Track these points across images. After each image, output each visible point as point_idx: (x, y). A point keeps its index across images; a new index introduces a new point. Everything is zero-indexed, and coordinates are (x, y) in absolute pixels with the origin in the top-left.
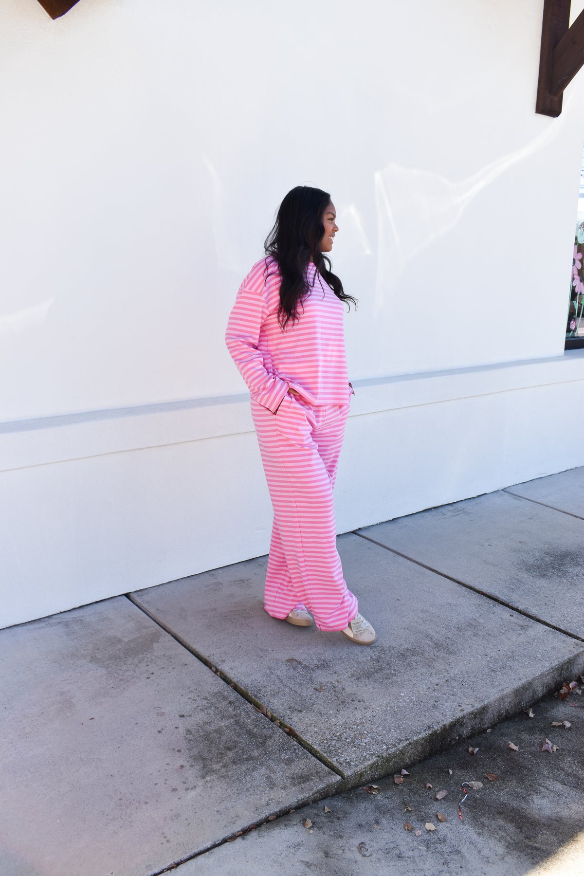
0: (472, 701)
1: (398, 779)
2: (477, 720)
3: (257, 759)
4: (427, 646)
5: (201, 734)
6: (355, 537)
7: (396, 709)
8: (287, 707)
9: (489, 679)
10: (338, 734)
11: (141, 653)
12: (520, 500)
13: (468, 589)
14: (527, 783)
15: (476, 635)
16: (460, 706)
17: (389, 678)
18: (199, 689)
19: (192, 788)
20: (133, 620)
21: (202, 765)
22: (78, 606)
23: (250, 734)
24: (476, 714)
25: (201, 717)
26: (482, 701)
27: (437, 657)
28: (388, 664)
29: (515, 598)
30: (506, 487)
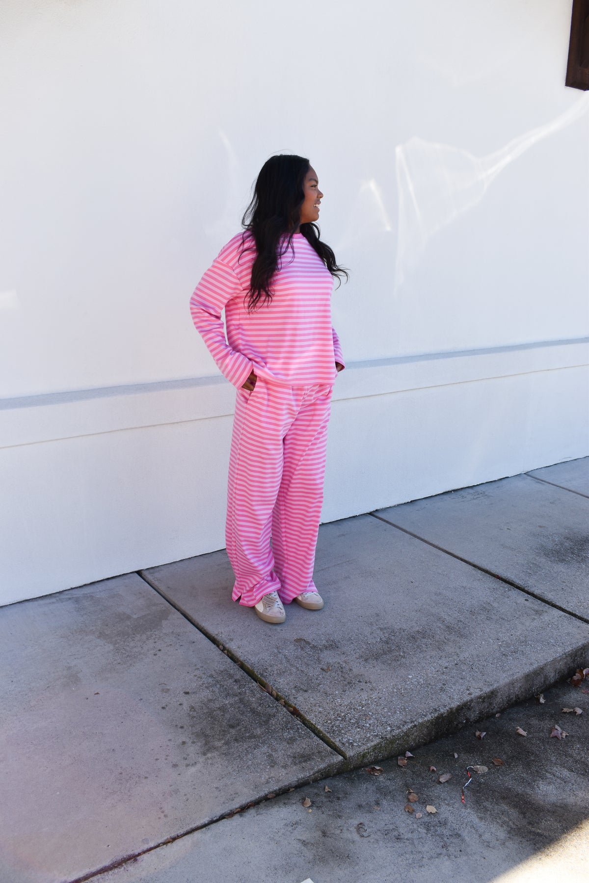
0: (481, 685)
1: (401, 761)
2: (486, 705)
3: (259, 737)
4: (438, 629)
5: (205, 711)
6: (371, 519)
7: (403, 691)
8: (293, 687)
9: (500, 663)
10: (343, 714)
11: (150, 630)
12: (541, 483)
13: (483, 573)
14: (534, 769)
15: (488, 619)
16: (468, 690)
17: (398, 660)
18: (205, 667)
19: (193, 765)
20: (144, 597)
21: (204, 742)
22: (89, 583)
23: (254, 713)
24: (484, 698)
25: (206, 694)
26: (491, 685)
27: (448, 640)
28: (397, 646)
29: (531, 582)
30: (529, 470)
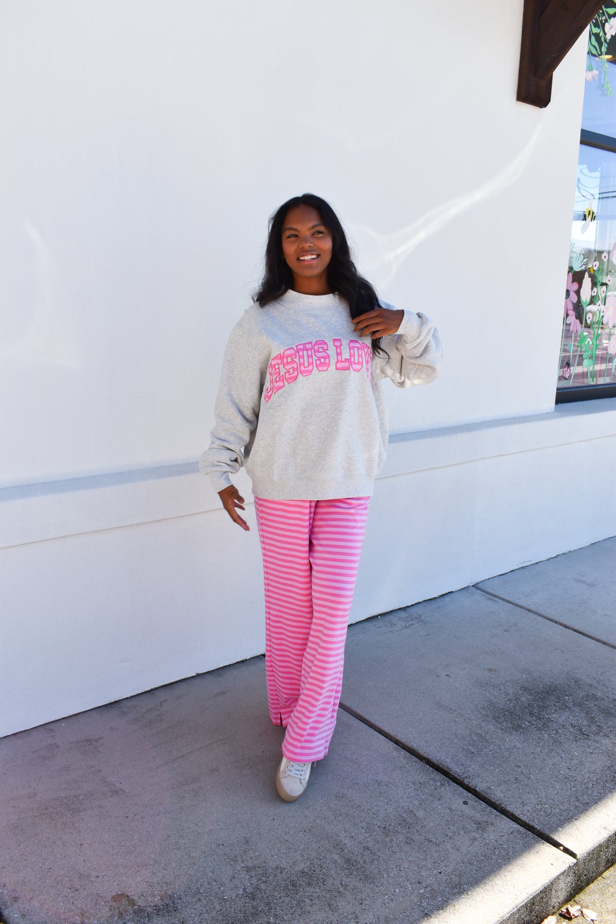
4: (333, 866)
12: (495, 601)
13: (408, 754)
15: (409, 841)
27: (345, 887)
28: (267, 904)
29: (473, 769)
30: (479, 581)
